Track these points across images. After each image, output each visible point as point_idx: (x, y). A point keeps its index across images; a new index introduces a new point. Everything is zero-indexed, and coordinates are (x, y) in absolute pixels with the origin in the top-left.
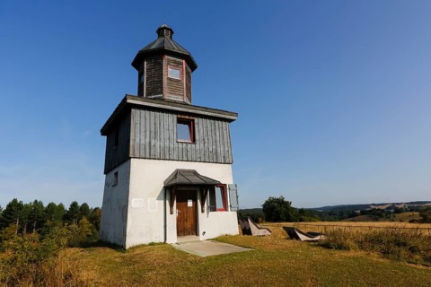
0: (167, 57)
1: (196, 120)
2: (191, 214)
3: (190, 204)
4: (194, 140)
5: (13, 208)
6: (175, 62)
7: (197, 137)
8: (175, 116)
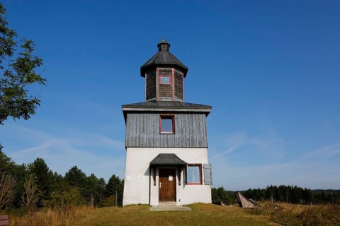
0: (158, 69)
1: (176, 115)
2: (171, 186)
3: (171, 178)
4: (174, 131)
5: (113, 182)
6: (165, 71)
7: (176, 129)
8: (159, 115)
